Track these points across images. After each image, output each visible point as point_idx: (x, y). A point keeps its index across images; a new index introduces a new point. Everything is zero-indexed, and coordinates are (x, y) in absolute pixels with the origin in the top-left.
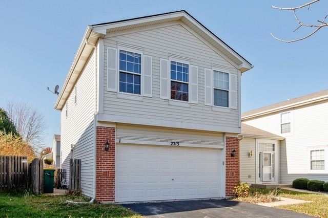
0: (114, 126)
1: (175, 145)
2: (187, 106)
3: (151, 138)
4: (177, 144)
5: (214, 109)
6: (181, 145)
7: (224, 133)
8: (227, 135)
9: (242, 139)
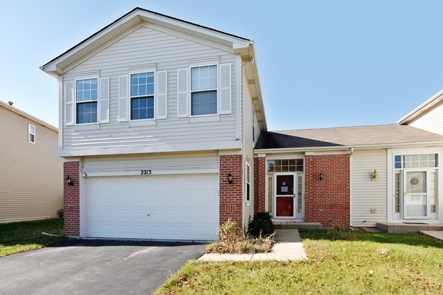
0: (78, 160)
1: (146, 173)
2: (152, 124)
3: (118, 168)
4: (149, 172)
5: (192, 121)
6: (153, 173)
7: (217, 151)
8: (220, 154)
9: (351, 153)
